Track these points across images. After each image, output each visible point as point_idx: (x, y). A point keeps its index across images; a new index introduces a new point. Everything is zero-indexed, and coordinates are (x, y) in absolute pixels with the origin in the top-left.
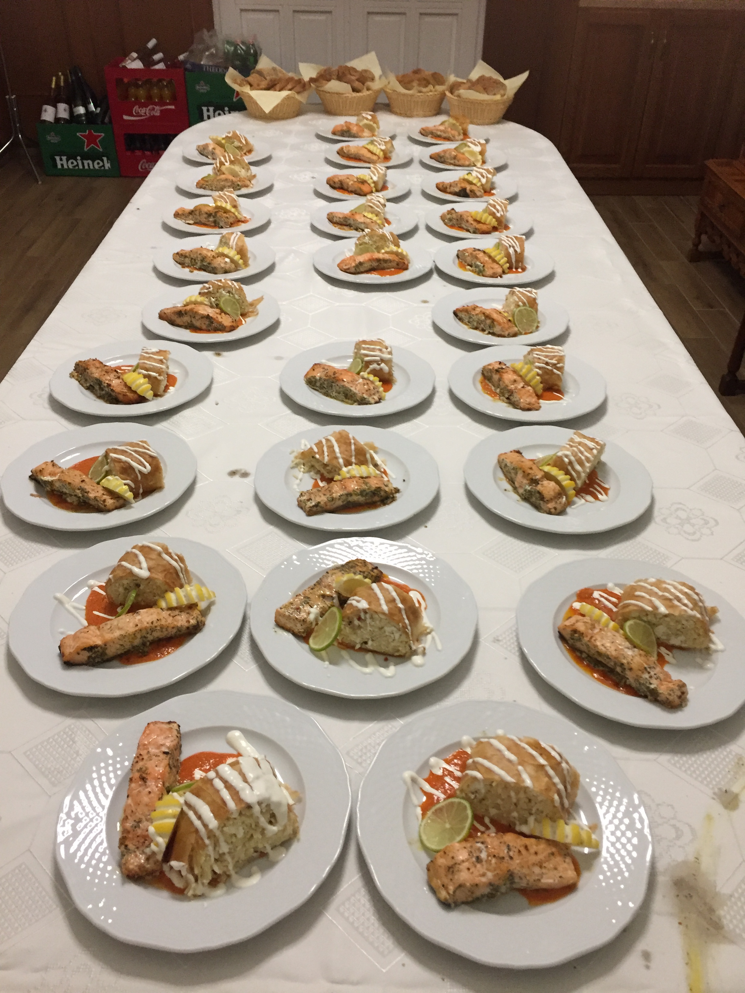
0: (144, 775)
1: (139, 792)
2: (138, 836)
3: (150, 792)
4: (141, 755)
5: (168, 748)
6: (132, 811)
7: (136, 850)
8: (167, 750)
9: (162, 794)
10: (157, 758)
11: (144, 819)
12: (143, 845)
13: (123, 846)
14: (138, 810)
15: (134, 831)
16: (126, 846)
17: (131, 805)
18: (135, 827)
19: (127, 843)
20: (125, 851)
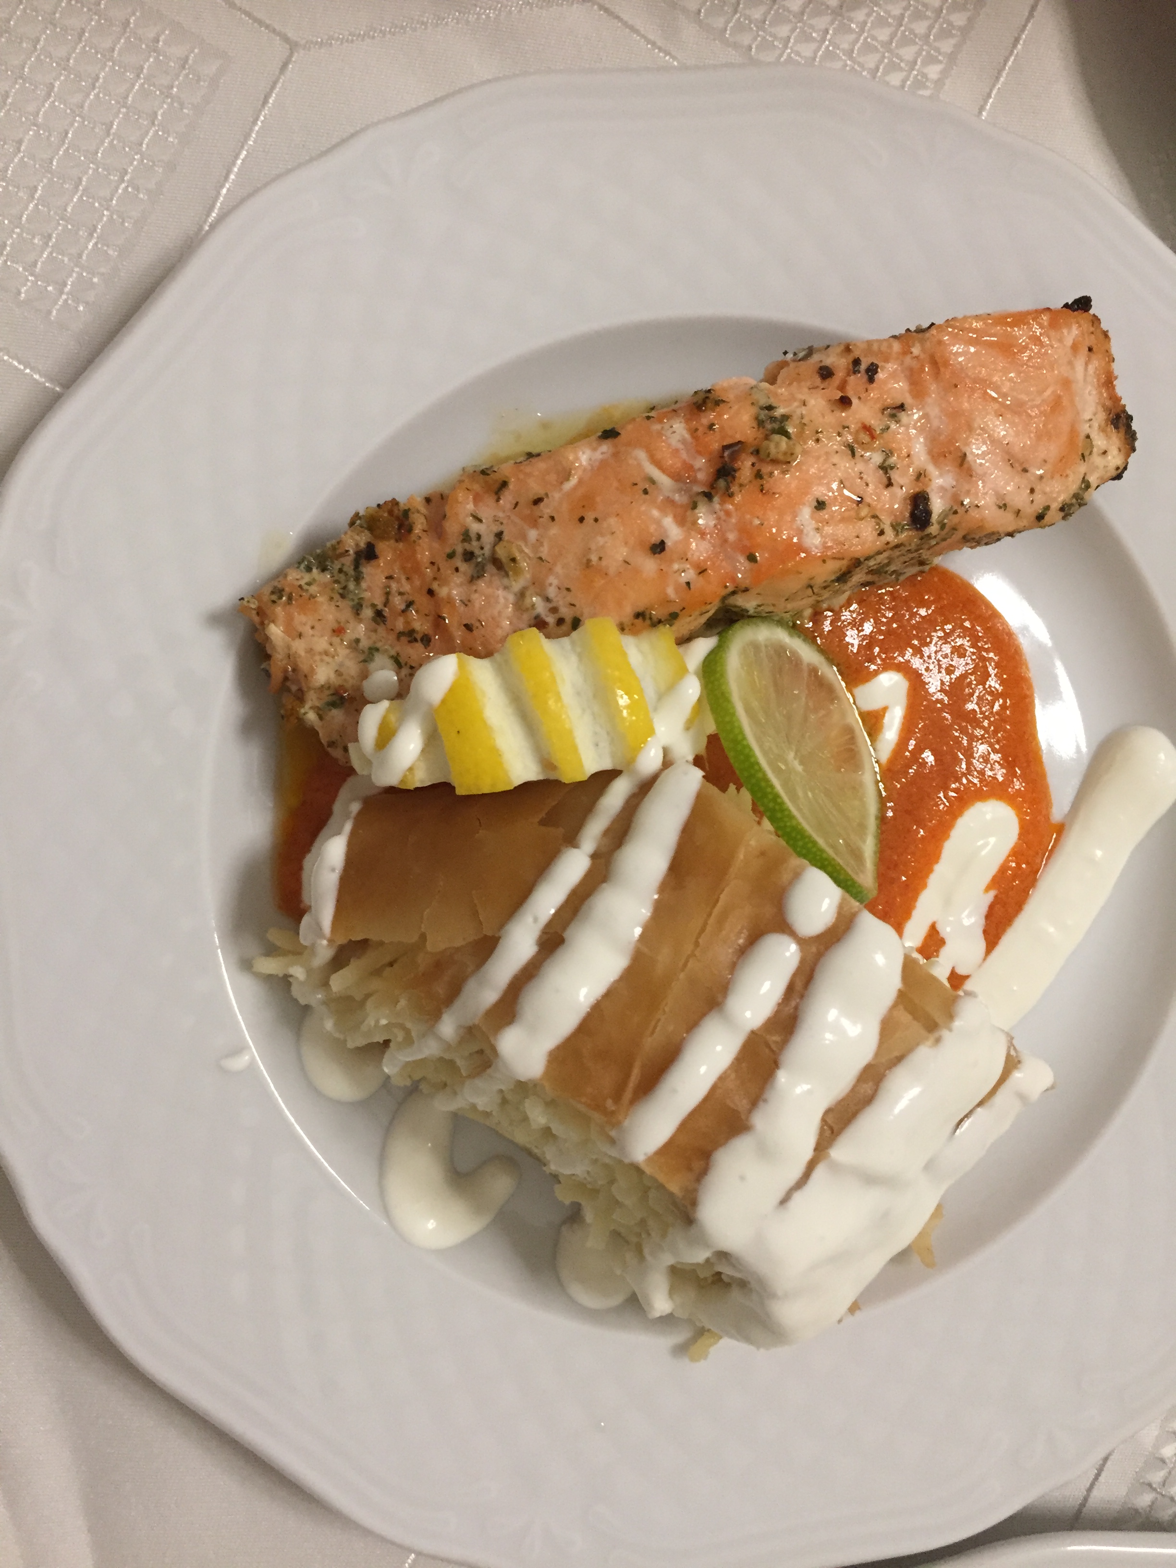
0: (746, 466)
1: (648, 487)
2: (431, 592)
3: (659, 548)
4: (872, 371)
5: (956, 507)
6: (537, 501)
7: (368, 613)
8: (937, 505)
9: (673, 617)
10: (873, 477)
11: (517, 585)
12: (400, 634)
13: (363, 539)
14: (554, 531)
15: (451, 556)
16: (369, 554)
17: (567, 476)
18: (469, 556)
19: (387, 550)
20: (348, 561)
